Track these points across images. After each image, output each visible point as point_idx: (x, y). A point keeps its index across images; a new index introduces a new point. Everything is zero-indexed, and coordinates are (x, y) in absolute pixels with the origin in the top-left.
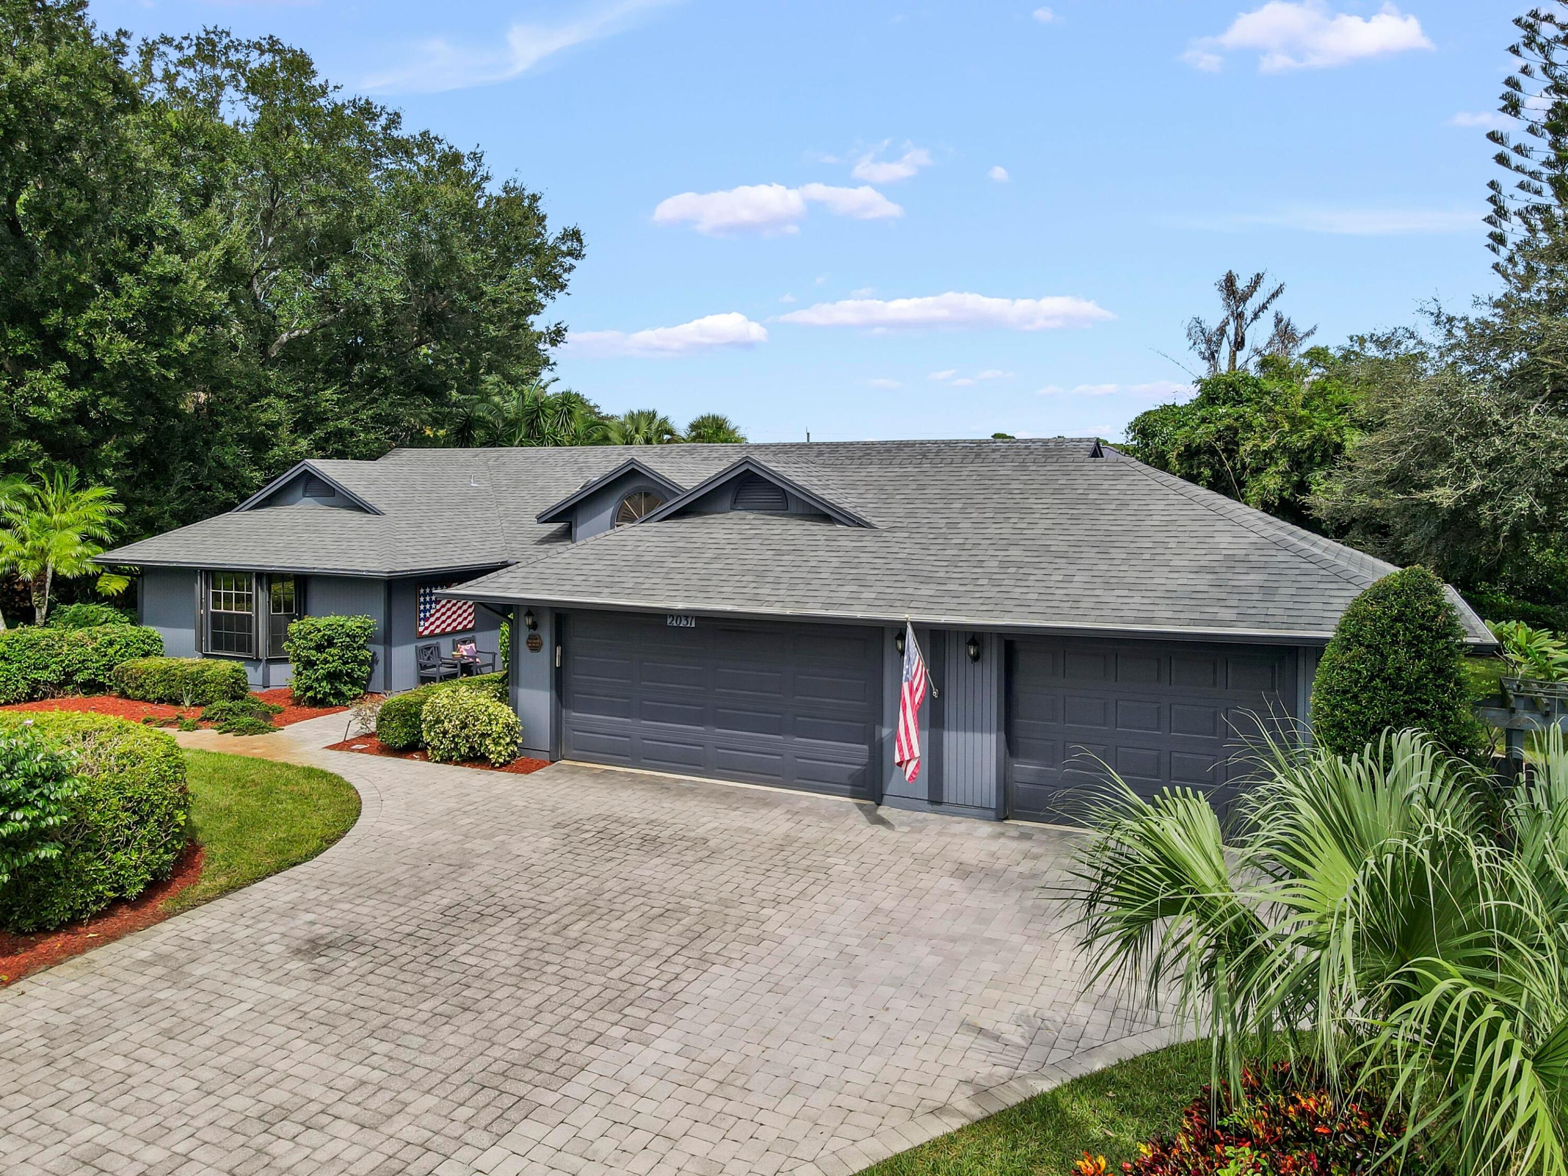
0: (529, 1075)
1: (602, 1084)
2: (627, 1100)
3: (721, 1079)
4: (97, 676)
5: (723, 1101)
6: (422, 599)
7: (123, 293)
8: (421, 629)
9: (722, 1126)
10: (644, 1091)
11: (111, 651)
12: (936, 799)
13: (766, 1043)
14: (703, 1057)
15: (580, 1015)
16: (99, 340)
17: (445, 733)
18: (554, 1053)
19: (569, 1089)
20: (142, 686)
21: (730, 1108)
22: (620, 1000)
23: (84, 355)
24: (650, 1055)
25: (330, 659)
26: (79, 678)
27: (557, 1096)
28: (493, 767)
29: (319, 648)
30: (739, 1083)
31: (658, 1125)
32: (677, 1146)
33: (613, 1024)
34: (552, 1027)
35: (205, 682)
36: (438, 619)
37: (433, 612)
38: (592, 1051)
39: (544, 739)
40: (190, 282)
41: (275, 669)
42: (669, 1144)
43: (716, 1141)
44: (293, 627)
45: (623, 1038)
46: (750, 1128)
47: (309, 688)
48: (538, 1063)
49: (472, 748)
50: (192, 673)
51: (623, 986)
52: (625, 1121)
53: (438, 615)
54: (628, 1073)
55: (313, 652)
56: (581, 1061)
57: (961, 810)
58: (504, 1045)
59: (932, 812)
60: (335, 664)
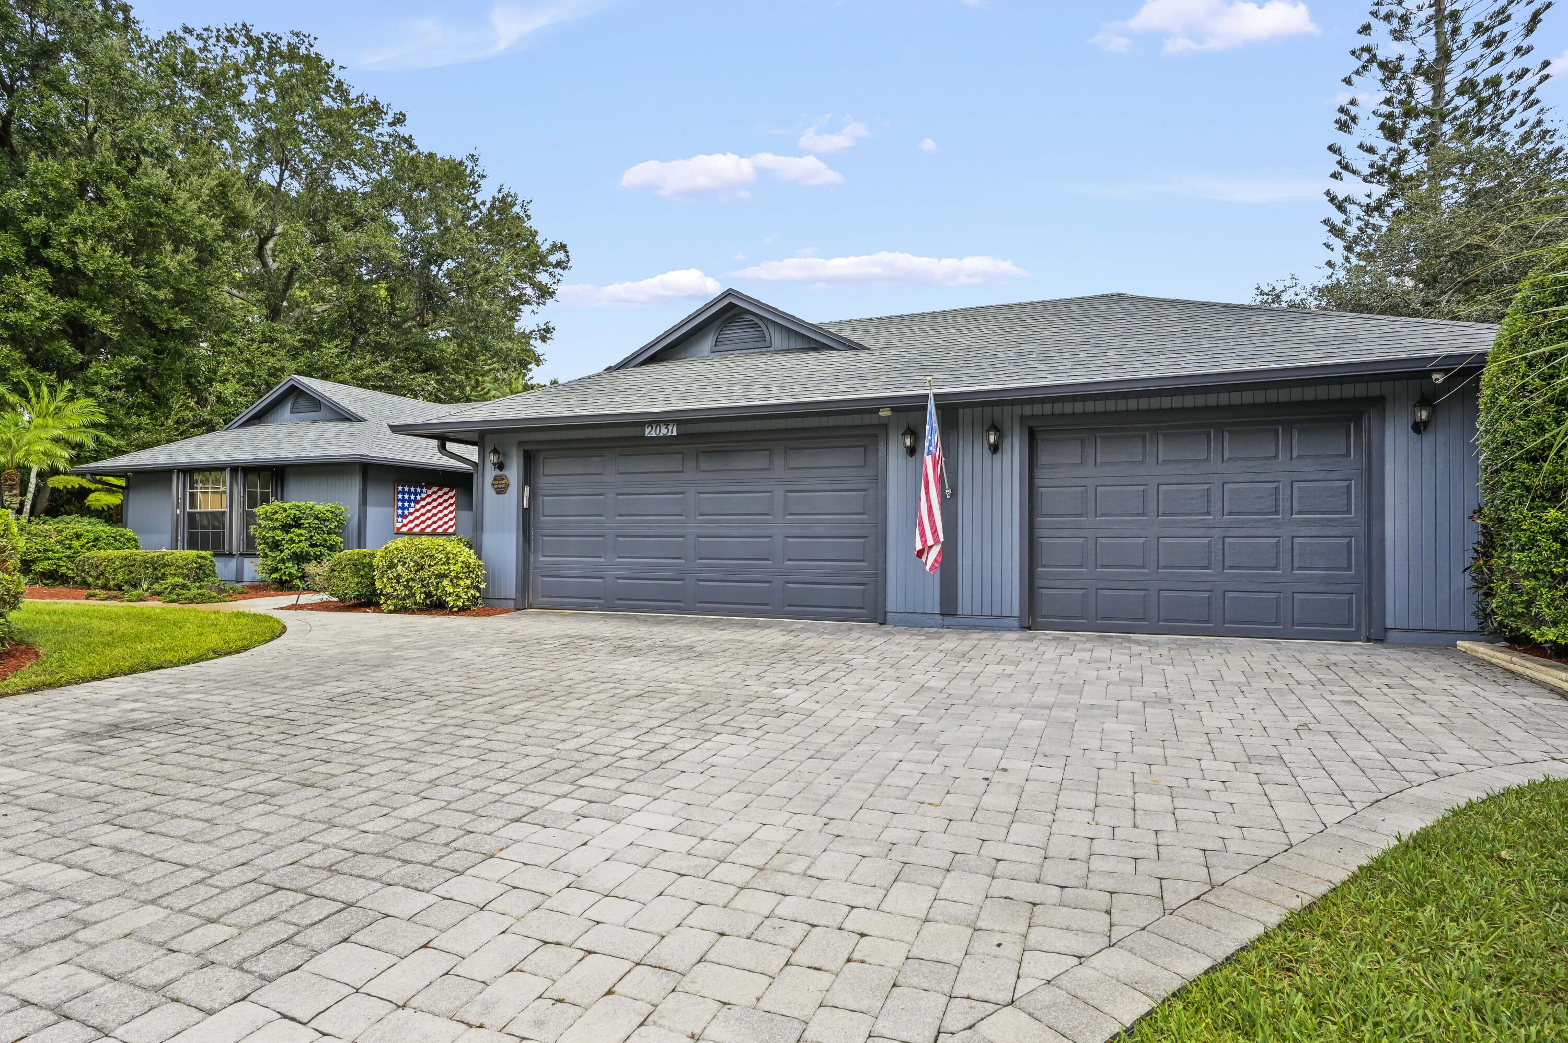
0: (381, 867)
1: (526, 878)
2: (576, 901)
3: (760, 862)
4: (59, 566)
5: (772, 900)
6: (400, 496)
7: (109, 203)
8: (399, 525)
9: (780, 939)
10: (610, 885)
11: (76, 544)
12: (949, 612)
13: (828, 811)
14: (719, 834)
15: (503, 788)
16: (81, 245)
17: (399, 577)
18: (441, 836)
19: (457, 888)
20: (102, 574)
21: (787, 908)
22: (572, 771)
23: (68, 263)
24: (622, 834)
25: (296, 539)
26: (38, 567)
27: (430, 899)
28: (452, 613)
29: (286, 528)
30: (799, 865)
31: (639, 946)
32: (685, 984)
33: (558, 797)
34: (449, 802)
35: (165, 565)
36: (417, 518)
37: (411, 510)
38: (515, 831)
39: (509, 585)
40: (180, 202)
41: (247, 562)
42: (667, 981)
43: (774, 969)
44: (259, 510)
45: (574, 813)
46: (844, 944)
47: (276, 570)
48: (408, 851)
49: (428, 595)
50: (152, 558)
51: (577, 756)
52: (567, 938)
53: (417, 514)
54: (578, 860)
55: (278, 532)
56: (490, 845)
58: (352, 827)
59: (944, 627)
60: (302, 544)
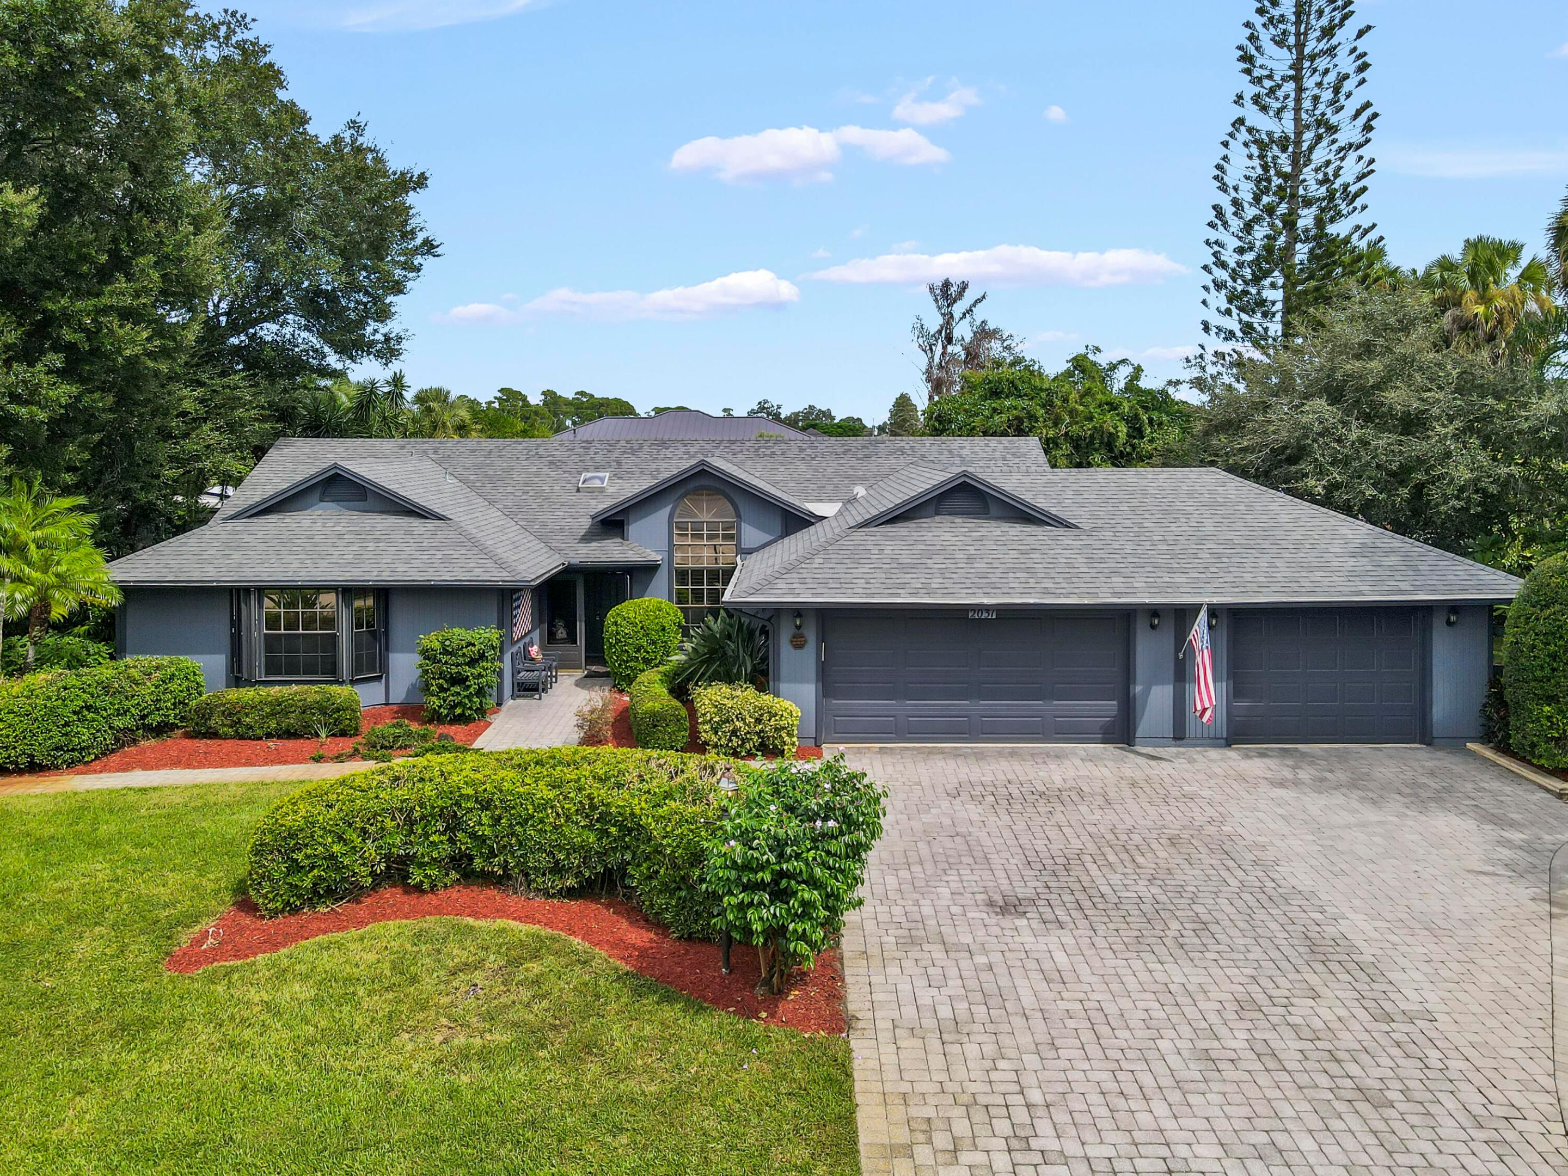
4: (167, 716)
12: (1179, 735)
20: (240, 721)
26: (153, 721)
35: (338, 710)
39: (810, 727)
47: (457, 705)
49: (761, 743)
50: (318, 702)
57: (1199, 742)
59: (1175, 746)
